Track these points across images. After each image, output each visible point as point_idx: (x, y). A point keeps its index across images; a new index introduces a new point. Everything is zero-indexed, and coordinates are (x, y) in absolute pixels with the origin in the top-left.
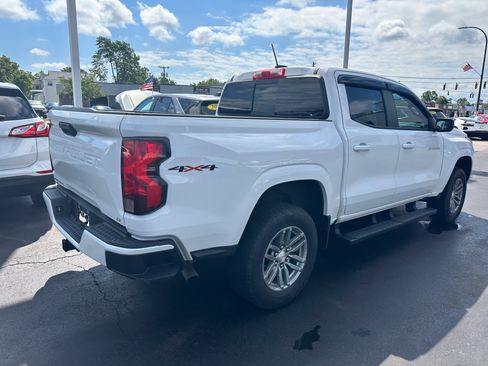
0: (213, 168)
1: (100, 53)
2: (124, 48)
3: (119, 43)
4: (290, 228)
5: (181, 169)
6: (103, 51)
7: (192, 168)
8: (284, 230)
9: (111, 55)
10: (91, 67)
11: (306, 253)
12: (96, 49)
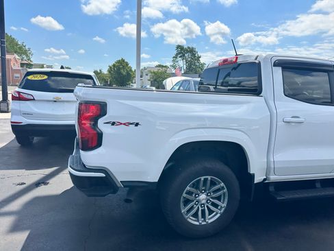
0: (137, 125)
1: (177, 55)
2: (192, 51)
3: (189, 48)
4: (209, 178)
5: (113, 124)
6: (179, 53)
7: (121, 124)
8: (202, 178)
9: (184, 55)
10: (172, 64)
11: (226, 200)
12: (175, 52)
